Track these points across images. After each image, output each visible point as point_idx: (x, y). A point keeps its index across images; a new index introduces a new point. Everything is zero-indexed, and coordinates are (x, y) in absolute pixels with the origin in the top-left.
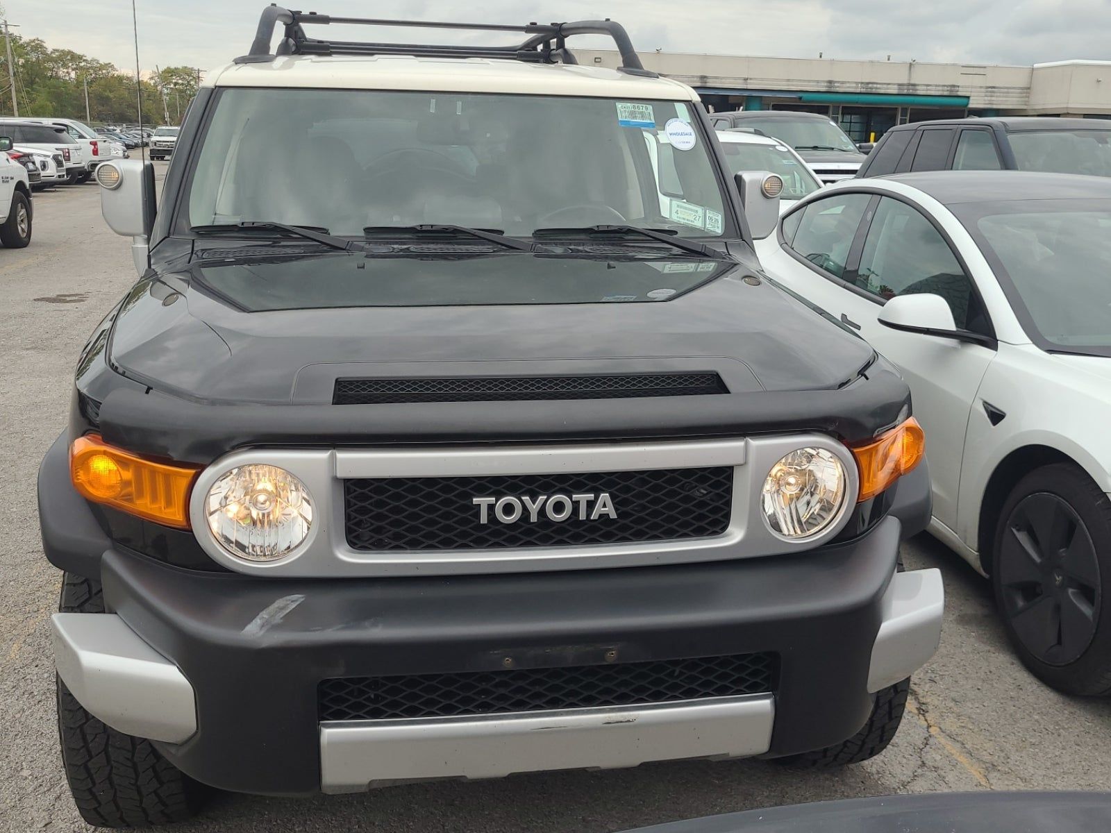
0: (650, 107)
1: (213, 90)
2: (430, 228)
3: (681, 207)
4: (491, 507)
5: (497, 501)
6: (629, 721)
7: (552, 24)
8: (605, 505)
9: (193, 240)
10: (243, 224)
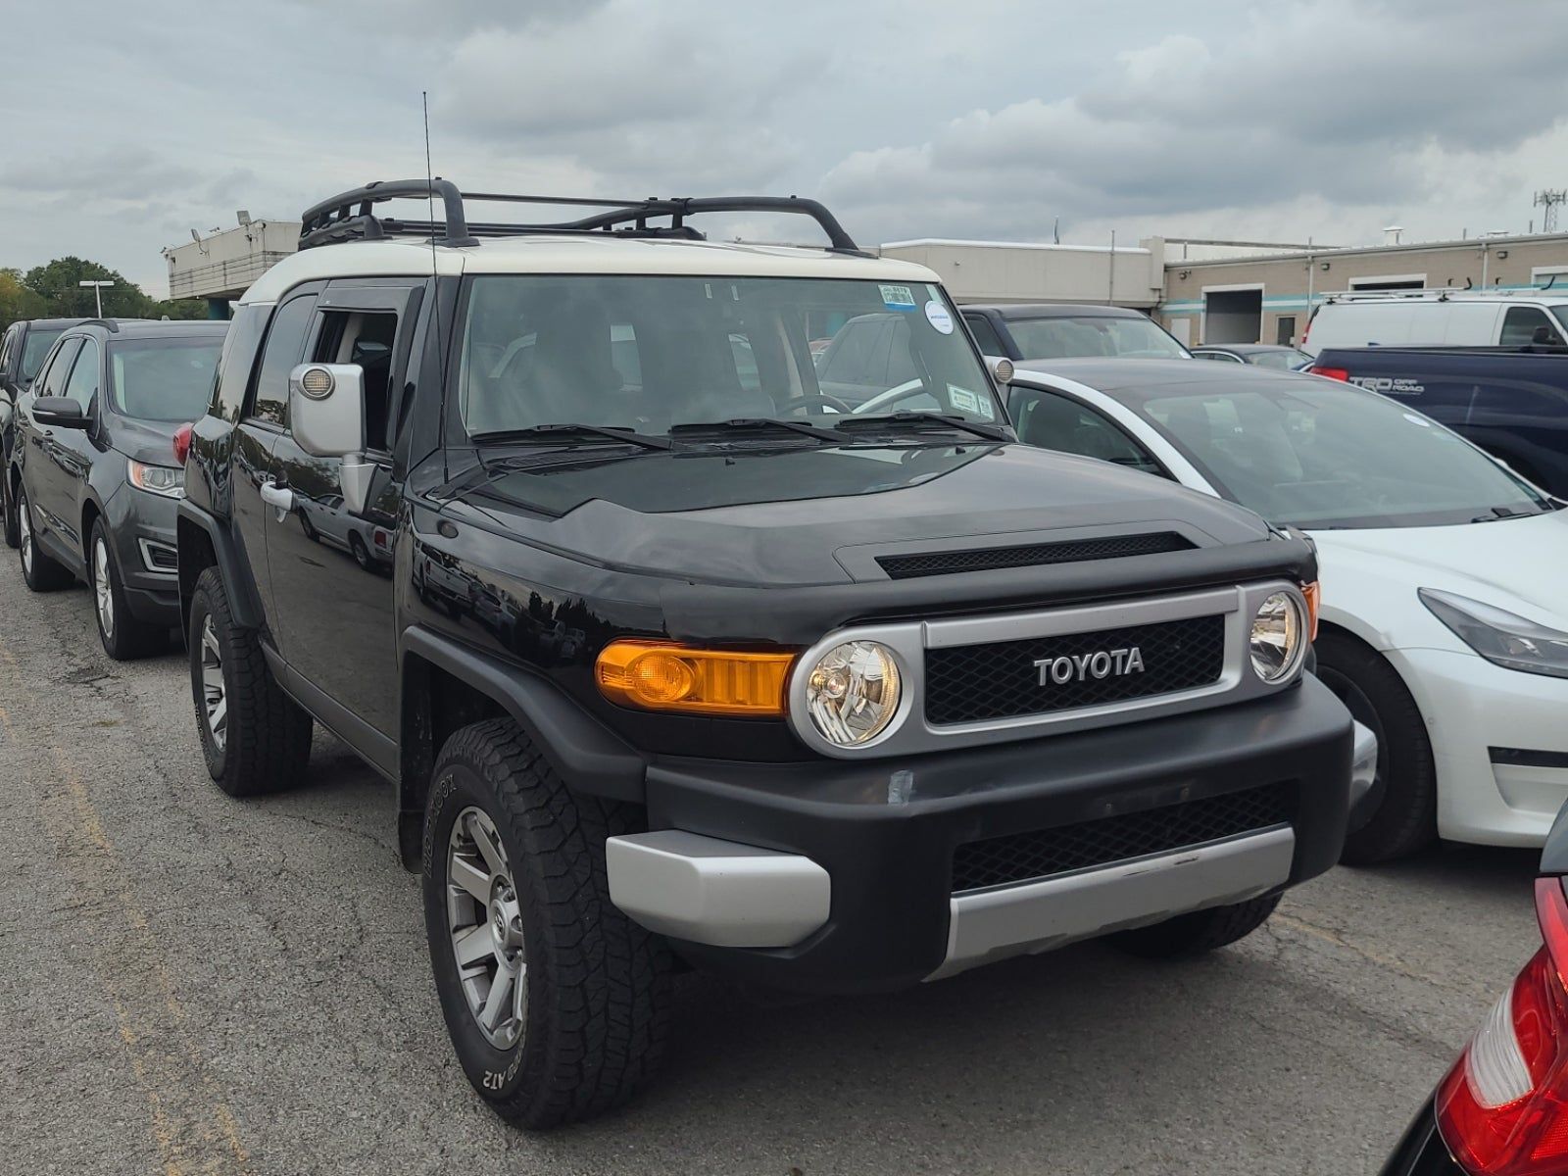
0: (908, 290)
1: (461, 277)
2: (741, 424)
3: (959, 393)
4: (1049, 668)
5: (1053, 662)
6: (1194, 860)
7: (673, 199)
8: (1133, 659)
9: (477, 450)
10: (539, 427)
